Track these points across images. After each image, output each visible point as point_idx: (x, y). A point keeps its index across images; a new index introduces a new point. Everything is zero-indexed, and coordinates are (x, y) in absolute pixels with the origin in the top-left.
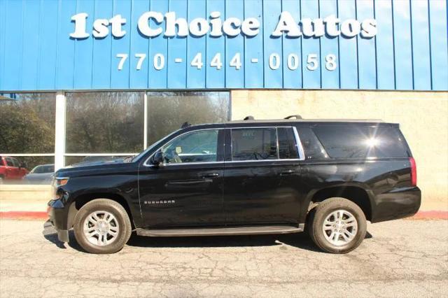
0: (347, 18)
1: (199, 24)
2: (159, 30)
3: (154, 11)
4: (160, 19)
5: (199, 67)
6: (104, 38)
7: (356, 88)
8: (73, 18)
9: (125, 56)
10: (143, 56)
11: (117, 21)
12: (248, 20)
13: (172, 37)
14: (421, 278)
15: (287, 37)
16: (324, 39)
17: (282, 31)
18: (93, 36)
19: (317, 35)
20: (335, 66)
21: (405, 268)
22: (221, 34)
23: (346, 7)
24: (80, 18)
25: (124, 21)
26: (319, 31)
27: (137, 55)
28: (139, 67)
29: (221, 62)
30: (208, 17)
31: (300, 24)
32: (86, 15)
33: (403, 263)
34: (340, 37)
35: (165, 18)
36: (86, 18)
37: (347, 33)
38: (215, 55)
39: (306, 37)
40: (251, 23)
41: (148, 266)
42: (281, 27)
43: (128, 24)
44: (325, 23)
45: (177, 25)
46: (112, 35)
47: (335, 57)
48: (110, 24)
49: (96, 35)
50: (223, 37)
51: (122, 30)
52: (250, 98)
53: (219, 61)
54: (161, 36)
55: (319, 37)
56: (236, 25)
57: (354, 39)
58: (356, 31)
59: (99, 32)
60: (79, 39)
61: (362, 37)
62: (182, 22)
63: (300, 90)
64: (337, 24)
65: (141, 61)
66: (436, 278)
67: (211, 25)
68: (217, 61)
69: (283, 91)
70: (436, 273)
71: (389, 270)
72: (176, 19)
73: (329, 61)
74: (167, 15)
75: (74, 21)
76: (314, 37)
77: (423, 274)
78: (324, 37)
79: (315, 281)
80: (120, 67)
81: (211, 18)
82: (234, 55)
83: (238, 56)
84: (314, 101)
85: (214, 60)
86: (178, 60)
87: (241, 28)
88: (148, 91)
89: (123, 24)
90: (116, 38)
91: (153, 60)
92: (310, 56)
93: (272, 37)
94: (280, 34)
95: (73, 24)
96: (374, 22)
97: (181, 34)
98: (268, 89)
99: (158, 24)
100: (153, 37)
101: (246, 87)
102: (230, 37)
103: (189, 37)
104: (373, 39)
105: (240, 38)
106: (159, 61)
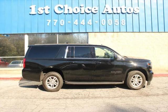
0: (129, 6)
1: (76, 9)
2: (62, 11)
3: (60, 4)
4: (62, 7)
5: (77, 25)
6: (42, 14)
7: (132, 31)
8: (31, 7)
9: (50, 21)
10: (57, 21)
11: (47, 8)
12: (94, 8)
13: (67, 14)
14: (158, 95)
15: (108, 13)
16: (121, 14)
17: (106, 11)
18: (38, 13)
19: (118, 13)
20: (125, 23)
21: (152, 92)
22: (84, 12)
23: (128, 2)
24: (33, 7)
25: (49, 8)
26: (119, 11)
27: (54, 20)
28: (55, 25)
29: (85, 22)
30: (79, 7)
31: (112, 9)
32: (35, 6)
33: (151, 91)
34: (126, 13)
35: (64, 7)
36: (35, 7)
37: (129, 12)
38: (82, 20)
39: (114, 13)
40: (95, 8)
41: (67, 94)
42: (106, 10)
43: (51, 9)
44: (121, 9)
45: (68, 9)
46: (45, 13)
47: (125, 21)
48: (44, 9)
49: (39, 13)
50: (85, 14)
51: (48, 11)
52: (95, 36)
53: (84, 22)
54: (63, 14)
55: (119, 14)
56: (90, 9)
57: (131, 14)
58: (132, 11)
59: (40, 12)
60: (33, 15)
61: (134, 13)
62: (70, 8)
63: (113, 32)
64: (125, 9)
65: (56, 22)
66: (163, 95)
67: (81, 9)
68: (83, 22)
69: (106, 33)
70: (162, 93)
71: (147, 93)
72: (68, 7)
73: (123, 22)
74: (65, 6)
75: (31, 8)
76: (117, 13)
77: (158, 94)
78: (121, 13)
79: (124, 97)
80: (48, 25)
81: (81, 7)
82: (89, 20)
83: (90, 20)
84: (117, 36)
85: (82, 22)
86: (69, 22)
87: (91, 10)
88: (58, 33)
89: (49, 9)
90: (46, 14)
91: (60, 22)
92: (116, 20)
93: (102, 13)
94: (105, 12)
95: (30, 9)
96: (138, 8)
97: (70, 13)
98: (101, 32)
99: (62, 9)
100: (60, 14)
101: (94, 32)
102: (87, 14)
103: (73, 14)
104: (138, 14)
105: (91, 14)
106: (62, 22)
